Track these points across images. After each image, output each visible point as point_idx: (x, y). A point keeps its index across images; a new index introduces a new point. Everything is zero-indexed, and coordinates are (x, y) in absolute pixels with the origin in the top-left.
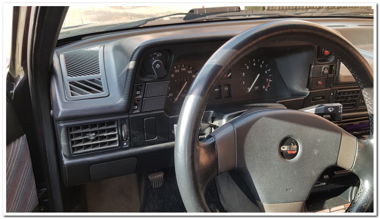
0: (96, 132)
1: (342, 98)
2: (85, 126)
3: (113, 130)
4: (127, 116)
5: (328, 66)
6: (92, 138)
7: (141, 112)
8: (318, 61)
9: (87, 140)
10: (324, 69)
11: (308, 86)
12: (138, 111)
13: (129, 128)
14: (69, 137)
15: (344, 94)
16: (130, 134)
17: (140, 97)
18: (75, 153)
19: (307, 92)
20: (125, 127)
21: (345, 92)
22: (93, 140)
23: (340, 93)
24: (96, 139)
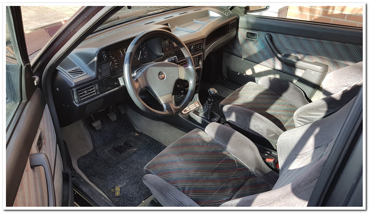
0: (86, 90)
1: (178, 53)
2: (82, 88)
3: (92, 88)
4: (97, 80)
5: (168, 41)
6: (86, 93)
7: (102, 78)
8: (163, 40)
9: (84, 94)
10: (167, 43)
11: (163, 52)
12: (100, 78)
13: (98, 85)
14: (78, 93)
15: (178, 52)
16: (99, 88)
17: (100, 71)
18: (81, 100)
19: (163, 54)
20: (96, 85)
21: (178, 51)
22: (86, 94)
23: (176, 51)
24: (87, 93)
